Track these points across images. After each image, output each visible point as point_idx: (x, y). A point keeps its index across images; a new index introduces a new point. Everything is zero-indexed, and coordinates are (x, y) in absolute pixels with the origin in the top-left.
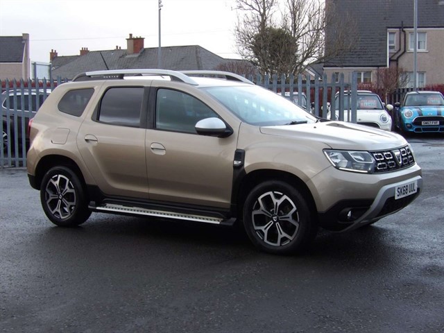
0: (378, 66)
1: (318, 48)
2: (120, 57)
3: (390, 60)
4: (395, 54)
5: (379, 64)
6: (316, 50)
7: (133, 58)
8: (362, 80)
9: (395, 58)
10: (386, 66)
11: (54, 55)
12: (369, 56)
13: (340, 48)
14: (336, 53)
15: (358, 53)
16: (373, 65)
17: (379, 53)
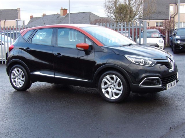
0: (165, 20)
1: (139, 12)
2: (58, 17)
3: (171, 17)
4: (173, 14)
5: (166, 19)
6: (138, 13)
7: (63, 18)
8: (159, 26)
9: (173, 16)
10: (169, 19)
11: (32, 17)
12: (162, 15)
13: (149, 12)
14: (147, 14)
15: (157, 14)
16: (164, 19)
17: (166, 14)
